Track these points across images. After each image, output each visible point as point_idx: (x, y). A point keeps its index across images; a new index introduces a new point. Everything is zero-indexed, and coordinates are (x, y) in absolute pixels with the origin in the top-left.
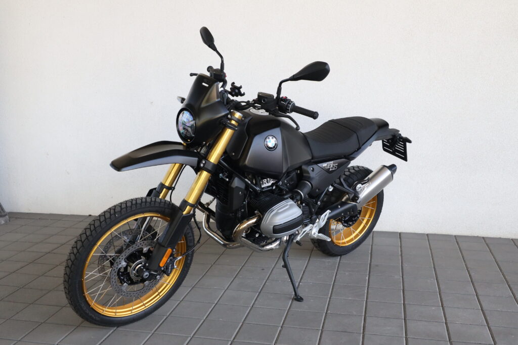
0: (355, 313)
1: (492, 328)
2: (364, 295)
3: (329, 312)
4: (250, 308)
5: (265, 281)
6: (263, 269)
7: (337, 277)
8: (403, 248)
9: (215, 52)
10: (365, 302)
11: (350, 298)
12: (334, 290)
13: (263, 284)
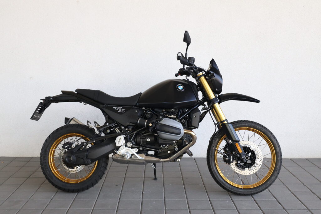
0: (183, 208)
1: (263, 210)
2: (185, 197)
3: (167, 209)
4: (116, 210)
5: (120, 192)
7: (165, 187)
8: (199, 167)
9: (186, 46)
10: (186, 201)
11: (177, 199)
12: (166, 195)
13: (120, 194)
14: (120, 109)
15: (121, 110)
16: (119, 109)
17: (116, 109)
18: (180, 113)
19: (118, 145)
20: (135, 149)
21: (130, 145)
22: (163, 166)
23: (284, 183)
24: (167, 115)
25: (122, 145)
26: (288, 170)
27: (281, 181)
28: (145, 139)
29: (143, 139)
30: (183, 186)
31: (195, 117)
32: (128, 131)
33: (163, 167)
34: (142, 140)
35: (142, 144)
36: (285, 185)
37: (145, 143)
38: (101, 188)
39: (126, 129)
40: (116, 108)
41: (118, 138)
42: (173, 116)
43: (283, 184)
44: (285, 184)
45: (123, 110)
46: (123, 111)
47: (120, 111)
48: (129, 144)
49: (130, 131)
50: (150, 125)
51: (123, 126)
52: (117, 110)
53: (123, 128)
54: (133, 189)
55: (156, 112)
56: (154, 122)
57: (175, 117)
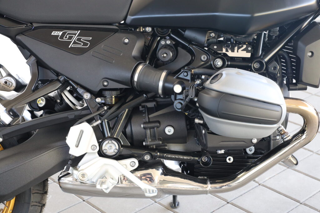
14: (75, 38)
15: (79, 40)
16: (70, 38)
17: (62, 37)
18: (264, 41)
19: (74, 152)
20: (128, 162)
21: (114, 147)
24: (224, 51)
25: (89, 150)
28: (158, 127)
29: (150, 128)
31: (310, 54)
32: (105, 104)
34: (148, 132)
35: (149, 143)
37: (160, 139)
39: (99, 100)
40: (60, 33)
41: (74, 131)
42: (241, 53)
45: (83, 38)
46: (85, 44)
47: (75, 43)
48: (111, 147)
49: (110, 106)
50: (178, 89)
51: (88, 90)
52: (65, 39)
53: (87, 96)
55: (189, 41)
56: (189, 78)
57: (248, 55)
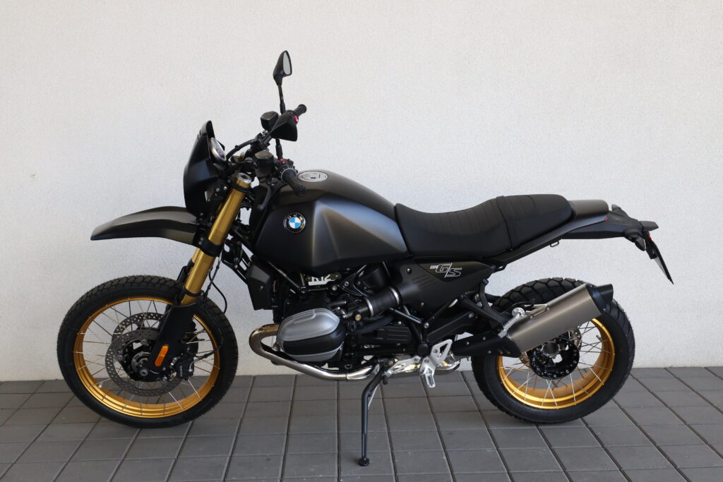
6: (268, 460)
22: (383, 399)
23: (707, 439)
26: (708, 401)
27: (698, 435)
30: (445, 458)
33: (383, 402)
36: (711, 446)
38: (225, 469)
43: (706, 443)
44: (710, 442)
54: (313, 470)
